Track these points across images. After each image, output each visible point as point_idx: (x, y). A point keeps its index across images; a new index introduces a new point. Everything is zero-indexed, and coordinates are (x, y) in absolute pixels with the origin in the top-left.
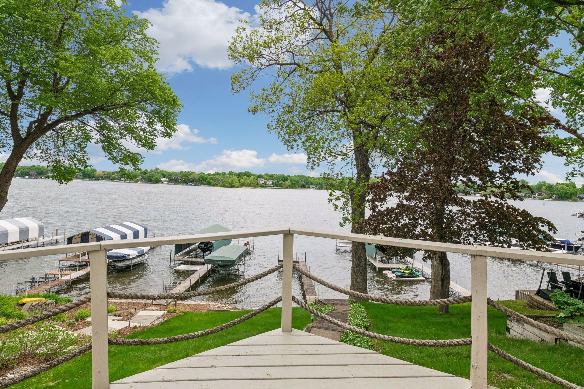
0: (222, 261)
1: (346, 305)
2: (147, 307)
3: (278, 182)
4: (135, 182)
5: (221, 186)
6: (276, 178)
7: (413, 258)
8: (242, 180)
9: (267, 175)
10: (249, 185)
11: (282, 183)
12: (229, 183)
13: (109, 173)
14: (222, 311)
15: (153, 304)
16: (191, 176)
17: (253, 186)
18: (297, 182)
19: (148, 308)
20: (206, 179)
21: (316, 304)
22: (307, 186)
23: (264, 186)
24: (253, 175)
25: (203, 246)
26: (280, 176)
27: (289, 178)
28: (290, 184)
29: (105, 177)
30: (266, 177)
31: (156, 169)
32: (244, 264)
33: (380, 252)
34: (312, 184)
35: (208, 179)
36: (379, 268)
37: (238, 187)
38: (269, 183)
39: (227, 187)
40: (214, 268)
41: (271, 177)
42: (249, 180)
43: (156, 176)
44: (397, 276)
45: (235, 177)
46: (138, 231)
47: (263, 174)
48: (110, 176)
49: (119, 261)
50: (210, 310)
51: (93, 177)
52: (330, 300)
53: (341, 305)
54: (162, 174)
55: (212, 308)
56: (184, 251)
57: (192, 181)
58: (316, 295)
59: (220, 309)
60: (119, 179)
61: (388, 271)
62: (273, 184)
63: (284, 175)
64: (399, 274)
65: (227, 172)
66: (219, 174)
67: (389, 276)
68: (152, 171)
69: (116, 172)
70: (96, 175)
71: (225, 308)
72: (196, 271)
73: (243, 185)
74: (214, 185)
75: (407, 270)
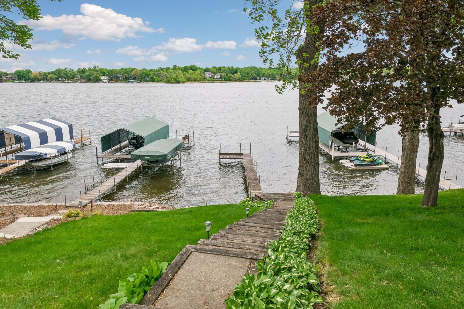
0: (151, 156)
1: (291, 200)
2: (58, 210)
3: (227, 75)
4: (74, 82)
5: (166, 82)
6: (225, 71)
7: (374, 145)
8: (187, 75)
9: (214, 68)
10: (195, 80)
11: (231, 76)
12: (174, 79)
13: (45, 73)
14: (148, 211)
15: (66, 207)
16: (132, 72)
17: (200, 80)
18: (248, 74)
19: (60, 211)
20: (149, 75)
21: (253, 200)
22: (258, 78)
23: (212, 80)
24: (199, 68)
25: (134, 141)
26: (229, 68)
27: (238, 70)
28: (240, 76)
29: (42, 78)
30: (214, 70)
31: (95, 67)
32: (180, 159)
33: (337, 140)
34: (263, 75)
35: (152, 75)
36: (335, 157)
37: (183, 82)
38: (217, 76)
39: (172, 83)
40: (145, 165)
41: (219, 70)
42: (195, 75)
43: (96, 74)
44: (356, 165)
45: (180, 72)
46: (61, 128)
47: (210, 67)
48: (47, 76)
49: (36, 161)
50: (133, 211)
51: (29, 79)
52: (270, 195)
53: (284, 200)
54: (102, 72)
55: (136, 209)
56: (114, 148)
57: (135, 78)
58: (260, 189)
59: (145, 209)
60: (57, 80)
61: (346, 160)
62: (221, 77)
63: (233, 68)
64: (358, 163)
65: (171, 67)
66: (162, 69)
67: (346, 165)
68: (90, 69)
69: (52, 72)
70: (32, 76)
71: (151, 208)
72: (124, 168)
73: (189, 80)
74: (158, 81)
75: (368, 158)
